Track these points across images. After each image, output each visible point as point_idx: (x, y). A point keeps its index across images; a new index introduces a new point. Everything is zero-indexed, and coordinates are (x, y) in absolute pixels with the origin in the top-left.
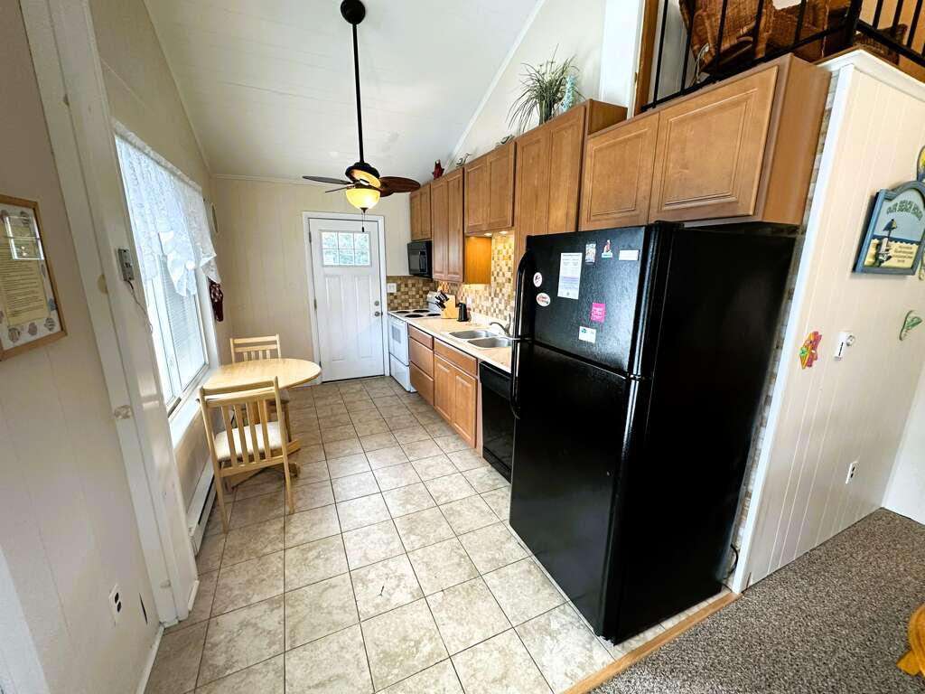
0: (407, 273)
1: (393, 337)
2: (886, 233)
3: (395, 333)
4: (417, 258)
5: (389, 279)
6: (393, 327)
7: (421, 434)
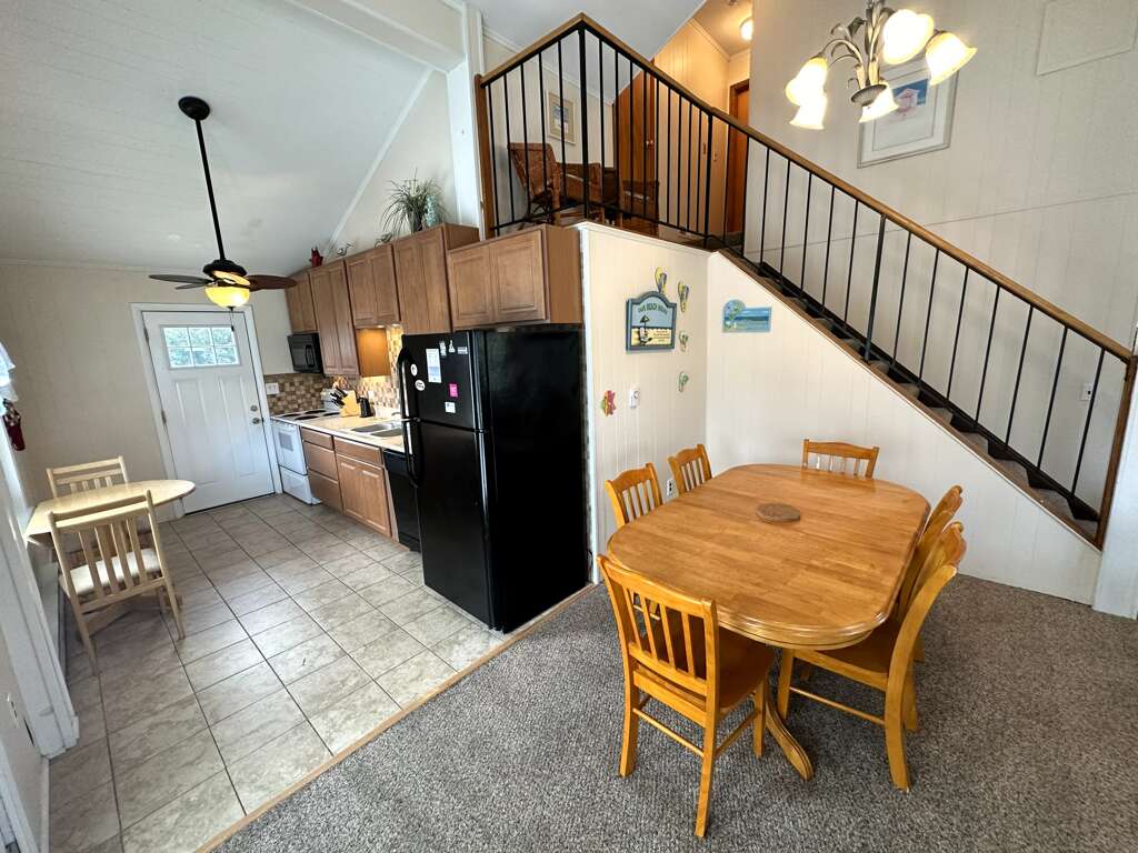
0: (290, 370)
1: (282, 446)
2: (643, 324)
3: (285, 441)
4: (301, 352)
5: (267, 379)
6: (280, 434)
7: (331, 540)
